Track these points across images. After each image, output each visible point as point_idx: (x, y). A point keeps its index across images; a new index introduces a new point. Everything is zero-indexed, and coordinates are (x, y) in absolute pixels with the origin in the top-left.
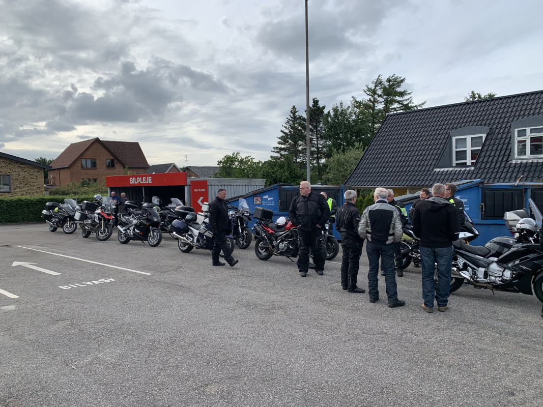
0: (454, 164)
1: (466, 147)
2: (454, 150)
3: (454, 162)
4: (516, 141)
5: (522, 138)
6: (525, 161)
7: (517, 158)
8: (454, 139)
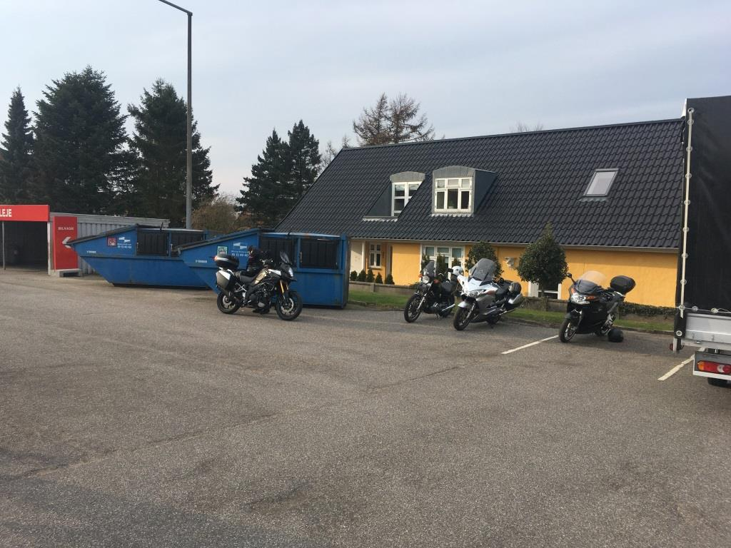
0: (393, 215)
1: (404, 195)
2: (394, 198)
3: (393, 212)
4: (436, 192)
5: (440, 190)
6: (441, 215)
7: (437, 212)
8: (394, 184)
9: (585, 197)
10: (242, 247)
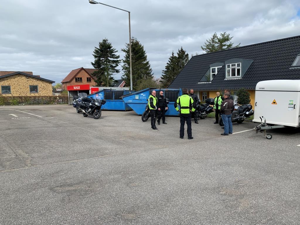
1: (215, 72)
2: (211, 74)
3: (211, 79)
5: (228, 69)
7: (227, 78)
8: (211, 68)
9: (292, 67)
10: (144, 95)
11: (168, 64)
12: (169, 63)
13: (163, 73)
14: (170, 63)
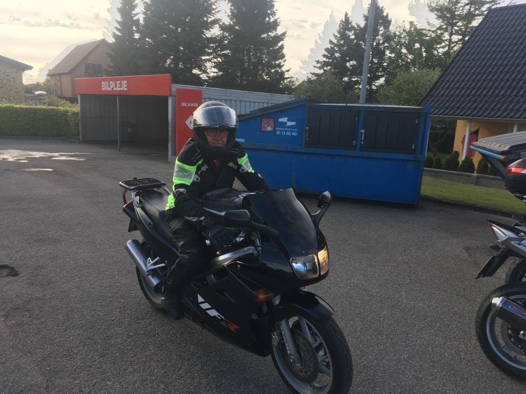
11: (331, 42)
12: (335, 41)
13: (315, 67)
14: (338, 40)
